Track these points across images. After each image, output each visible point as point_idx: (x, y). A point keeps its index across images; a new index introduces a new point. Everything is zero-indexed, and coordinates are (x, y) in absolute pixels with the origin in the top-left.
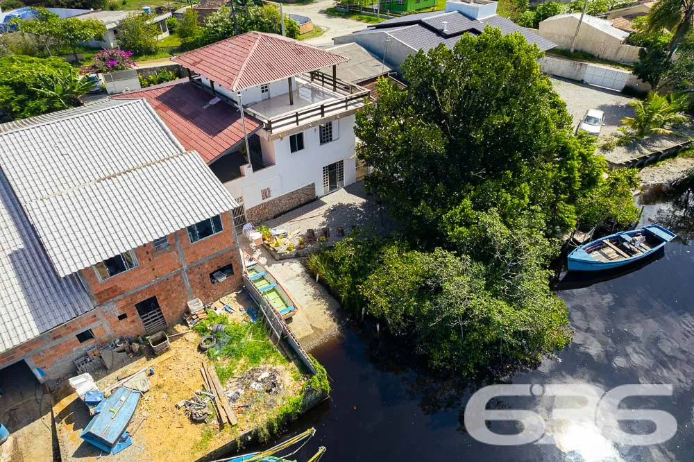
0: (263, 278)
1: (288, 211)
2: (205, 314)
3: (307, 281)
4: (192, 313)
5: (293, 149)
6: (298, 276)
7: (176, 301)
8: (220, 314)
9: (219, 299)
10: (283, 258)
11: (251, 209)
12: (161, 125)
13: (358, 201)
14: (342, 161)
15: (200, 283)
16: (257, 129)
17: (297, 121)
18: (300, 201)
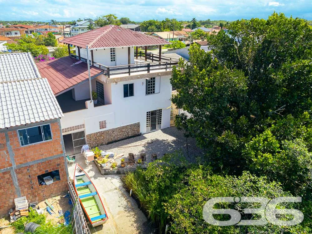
0: (87, 187)
1: (119, 141)
2: (28, 212)
3: (123, 194)
4: (17, 209)
5: (126, 95)
6: (116, 189)
7: (4, 196)
8: (41, 213)
9: (45, 199)
10: (107, 173)
11: (90, 135)
12: (33, 67)
13: (170, 138)
14: (161, 110)
15: (28, 183)
16: (99, 74)
17: (129, 73)
18: (128, 134)
